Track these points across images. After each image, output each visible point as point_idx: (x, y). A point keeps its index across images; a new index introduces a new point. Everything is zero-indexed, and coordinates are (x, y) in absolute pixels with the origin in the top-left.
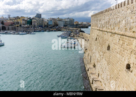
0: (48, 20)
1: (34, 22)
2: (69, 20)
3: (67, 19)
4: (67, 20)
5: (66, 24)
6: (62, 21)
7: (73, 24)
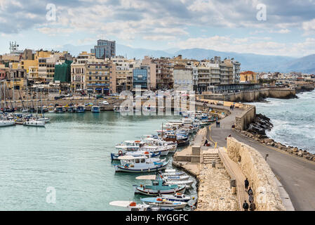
0: (131, 66)
1: (78, 71)
2: (216, 66)
3: (212, 62)
4: (209, 66)
5: (205, 80)
6: (186, 69)
7: (233, 83)
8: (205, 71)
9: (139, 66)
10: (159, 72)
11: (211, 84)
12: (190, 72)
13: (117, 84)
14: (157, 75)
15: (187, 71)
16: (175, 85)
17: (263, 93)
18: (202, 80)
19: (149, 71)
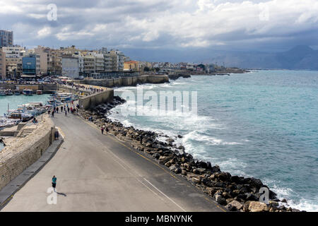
0: (21, 54)
4: (95, 56)
5: (90, 68)
6: (73, 58)
7: (117, 70)
8: (90, 60)
9: (27, 54)
10: (51, 60)
11: (96, 71)
12: (76, 60)
13: (7, 70)
14: (48, 63)
15: (74, 60)
16: (63, 72)
17: (141, 79)
18: (87, 67)
19: (37, 59)
